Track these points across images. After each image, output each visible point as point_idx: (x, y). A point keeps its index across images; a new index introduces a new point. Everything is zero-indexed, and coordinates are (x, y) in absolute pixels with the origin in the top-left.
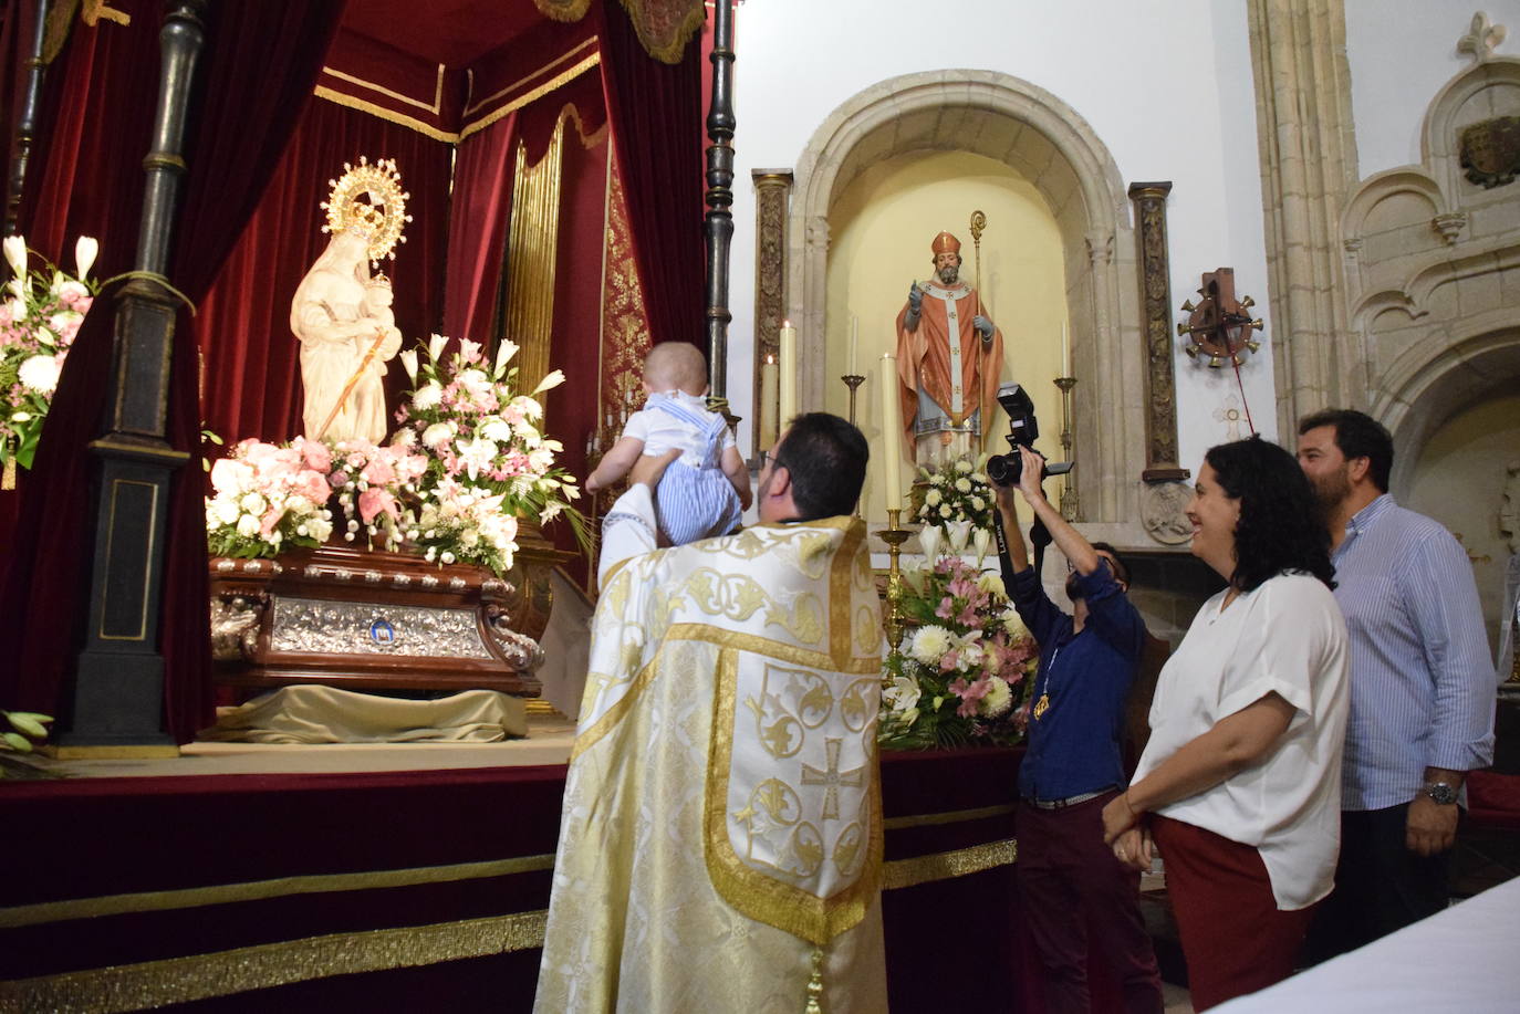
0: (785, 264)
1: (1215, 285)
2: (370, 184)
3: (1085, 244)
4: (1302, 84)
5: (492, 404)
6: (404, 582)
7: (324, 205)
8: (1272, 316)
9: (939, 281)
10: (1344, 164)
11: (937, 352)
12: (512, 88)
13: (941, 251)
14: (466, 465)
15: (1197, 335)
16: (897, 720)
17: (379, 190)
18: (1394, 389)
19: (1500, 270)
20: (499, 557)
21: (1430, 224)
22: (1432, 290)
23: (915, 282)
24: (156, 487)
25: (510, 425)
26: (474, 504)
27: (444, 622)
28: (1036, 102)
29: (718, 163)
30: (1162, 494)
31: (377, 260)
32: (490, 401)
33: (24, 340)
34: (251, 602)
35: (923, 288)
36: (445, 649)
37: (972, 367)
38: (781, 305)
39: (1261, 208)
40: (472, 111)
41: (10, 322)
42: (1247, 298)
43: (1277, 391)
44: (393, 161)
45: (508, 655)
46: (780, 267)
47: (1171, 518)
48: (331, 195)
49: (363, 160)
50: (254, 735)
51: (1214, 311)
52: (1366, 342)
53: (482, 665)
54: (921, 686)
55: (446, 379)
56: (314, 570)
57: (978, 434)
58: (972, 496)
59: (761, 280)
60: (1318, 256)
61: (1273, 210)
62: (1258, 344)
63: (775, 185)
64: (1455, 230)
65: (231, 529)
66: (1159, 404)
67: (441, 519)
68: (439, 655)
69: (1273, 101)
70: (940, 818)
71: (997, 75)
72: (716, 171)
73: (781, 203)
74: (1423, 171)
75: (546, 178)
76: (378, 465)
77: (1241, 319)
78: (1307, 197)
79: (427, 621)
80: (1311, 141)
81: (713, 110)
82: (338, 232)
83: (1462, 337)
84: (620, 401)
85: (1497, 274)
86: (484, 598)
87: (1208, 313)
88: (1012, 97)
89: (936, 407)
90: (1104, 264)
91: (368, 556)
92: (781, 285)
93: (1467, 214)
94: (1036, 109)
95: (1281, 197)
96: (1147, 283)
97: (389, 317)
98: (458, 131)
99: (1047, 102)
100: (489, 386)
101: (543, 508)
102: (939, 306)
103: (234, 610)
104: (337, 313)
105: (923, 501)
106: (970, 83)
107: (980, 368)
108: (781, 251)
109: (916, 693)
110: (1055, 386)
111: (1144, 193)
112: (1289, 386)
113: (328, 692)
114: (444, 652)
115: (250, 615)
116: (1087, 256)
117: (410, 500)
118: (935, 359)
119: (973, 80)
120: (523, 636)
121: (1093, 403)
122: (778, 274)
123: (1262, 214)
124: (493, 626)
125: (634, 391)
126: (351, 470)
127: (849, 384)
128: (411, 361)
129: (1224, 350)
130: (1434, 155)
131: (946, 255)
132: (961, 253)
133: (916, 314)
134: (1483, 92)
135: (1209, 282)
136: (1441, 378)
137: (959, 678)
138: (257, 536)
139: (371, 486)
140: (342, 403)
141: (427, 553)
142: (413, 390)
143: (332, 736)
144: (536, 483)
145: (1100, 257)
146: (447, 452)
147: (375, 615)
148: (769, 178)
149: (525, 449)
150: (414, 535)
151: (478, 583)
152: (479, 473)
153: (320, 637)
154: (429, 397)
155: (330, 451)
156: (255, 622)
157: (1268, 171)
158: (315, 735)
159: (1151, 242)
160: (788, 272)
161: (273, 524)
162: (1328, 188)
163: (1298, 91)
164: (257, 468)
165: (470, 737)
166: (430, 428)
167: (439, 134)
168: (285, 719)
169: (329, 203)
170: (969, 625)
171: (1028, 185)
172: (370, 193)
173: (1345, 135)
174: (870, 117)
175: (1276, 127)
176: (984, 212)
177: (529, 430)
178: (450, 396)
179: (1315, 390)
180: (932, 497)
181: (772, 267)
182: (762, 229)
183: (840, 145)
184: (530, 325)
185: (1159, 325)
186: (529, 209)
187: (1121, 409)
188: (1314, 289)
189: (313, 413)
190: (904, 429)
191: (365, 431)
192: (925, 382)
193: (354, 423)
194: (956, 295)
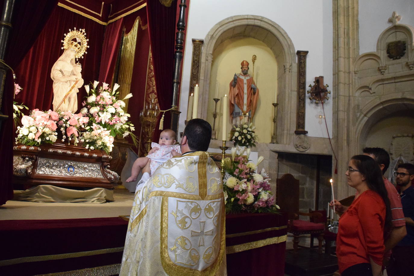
1: (318, 80)
2: (77, 36)
3: (283, 66)
4: (346, 27)
5: (111, 102)
6: (78, 155)
7: (62, 41)
8: (333, 90)
9: (242, 74)
10: (355, 50)
11: (240, 94)
12: (123, 10)
13: (244, 66)
14: (101, 119)
15: (312, 94)
17: (79, 38)
18: (365, 113)
19: (395, 82)
20: (108, 149)
21: (377, 69)
22: (377, 87)
23: (236, 73)
25: (115, 109)
26: (102, 132)
27: (90, 167)
28: (273, 26)
29: (179, 37)
30: (300, 137)
31: (78, 58)
32: (110, 101)
34: (31, 159)
35: (238, 75)
36: (90, 175)
37: (250, 98)
38: (198, 77)
39: (332, 60)
40: (111, 16)
42: (327, 85)
43: (333, 111)
44: (84, 30)
45: (108, 177)
46: (198, 67)
47: (302, 144)
48: (65, 38)
49: (75, 28)
50: (28, 199)
51: (317, 88)
52: (358, 100)
53: (101, 180)
54: (228, 194)
55: (97, 94)
56: (51, 150)
57: (250, 117)
58: (247, 134)
59: (192, 70)
60: (347, 75)
61: (335, 61)
62: (329, 98)
63: (198, 44)
64: (384, 70)
65: (26, 137)
66: (301, 112)
67: (91, 137)
68: (88, 177)
69: (338, 31)
71: (263, 18)
72: (179, 39)
73: (200, 49)
74: (376, 54)
75: (133, 37)
76: (73, 120)
77: (325, 91)
78: (345, 58)
79: (85, 166)
80: (347, 43)
82: (66, 49)
83: (384, 100)
84: (150, 102)
85: (394, 84)
86: (102, 160)
87: (316, 88)
88: (266, 24)
89: (239, 109)
90: (288, 72)
91: (69, 147)
92: (198, 72)
93: (387, 66)
94: (272, 28)
95: (338, 58)
96: (300, 79)
97: (80, 75)
98: (106, 22)
99: (276, 26)
100: (110, 97)
101: (124, 133)
102: (242, 81)
103: (26, 161)
104: (65, 73)
105: (234, 135)
107: (252, 99)
108: (199, 62)
110: (272, 105)
111: (301, 53)
112: (336, 110)
113: (52, 187)
114: (89, 176)
115: (30, 163)
116: (284, 70)
117: (83, 130)
118: (240, 96)
119: (256, 18)
120: (114, 172)
121: (282, 111)
122: (197, 69)
123: (332, 62)
124: (105, 168)
125: (154, 99)
126: (65, 121)
127: (215, 101)
128: (87, 88)
129: (320, 99)
130: (380, 49)
131: (245, 66)
132: (249, 67)
133: (235, 82)
134: (394, 33)
135: (316, 80)
136: (377, 111)
137: (239, 193)
138: (34, 139)
139: (70, 125)
140: (64, 100)
141: (86, 146)
142: (87, 96)
143: (53, 200)
144: (122, 126)
145: (287, 70)
146: (96, 115)
147: (69, 164)
148: (197, 42)
149: (119, 116)
150: (83, 140)
151: (101, 156)
152: (105, 122)
153: (52, 170)
154: (92, 99)
155: (59, 114)
156: (32, 165)
157: (335, 50)
158: (48, 200)
159: (302, 67)
160: (200, 68)
161: (39, 136)
162: (351, 56)
163: (345, 29)
164: (36, 119)
165: (96, 202)
166: (92, 108)
167: (101, 22)
168: (39, 195)
169: (64, 41)
170: (243, 177)
171: (269, 49)
172: (77, 38)
173: (356, 42)
174: (226, 26)
175: (338, 38)
176: (256, 55)
177: (121, 110)
178: (98, 99)
179: (343, 111)
180: (236, 134)
181: (196, 67)
182: (194, 56)
183: (217, 34)
184: (125, 79)
185: (302, 90)
186: (127, 46)
187: (290, 113)
188: (345, 84)
189: (55, 102)
190: (230, 114)
191: (70, 109)
192: (237, 102)
193: (67, 107)
194: (247, 78)
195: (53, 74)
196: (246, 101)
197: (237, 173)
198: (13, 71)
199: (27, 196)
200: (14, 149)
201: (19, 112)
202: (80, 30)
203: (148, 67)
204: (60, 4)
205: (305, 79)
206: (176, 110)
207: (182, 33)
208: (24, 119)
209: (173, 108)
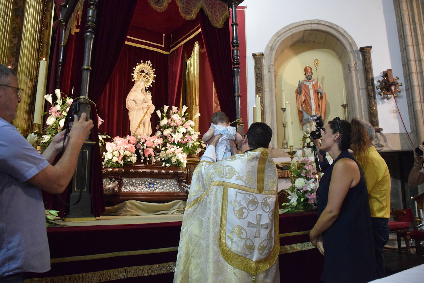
1: (386, 74)
2: (144, 68)
3: (348, 66)
4: (410, 13)
5: (181, 123)
6: (156, 173)
8: (405, 82)
9: (307, 80)
11: (307, 100)
13: (307, 71)
14: (174, 140)
15: (382, 89)
16: (291, 205)
17: (146, 69)
20: (182, 164)
23: (300, 81)
24: (88, 151)
25: (186, 128)
26: (175, 150)
27: (168, 182)
28: (331, 27)
29: (235, 54)
33: (60, 115)
34: (117, 179)
35: (302, 82)
36: (168, 190)
37: (318, 103)
38: (262, 90)
39: (400, 51)
40: (172, 45)
41: (56, 111)
42: (397, 77)
43: (408, 103)
44: (150, 61)
45: (185, 190)
46: (261, 79)
47: (377, 143)
48: (134, 71)
49: (142, 61)
50: (118, 214)
51: (387, 82)
53: (178, 193)
54: (298, 195)
55: (168, 117)
56: (132, 170)
59: (256, 84)
60: (418, 63)
61: (403, 50)
62: (401, 90)
63: (259, 57)
65: (111, 160)
66: (372, 110)
67: (166, 155)
69: (401, 19)
71: (319, 21)
72: (235, 56)
73: (261, 62)
76: (149, 142)
77: (395, 84)
78: (414, 46)
79: (163, 182)
81: (233, 39)
82: (136, 81)
86: (178, 175)
87: (385, 83)
88: (323, 26)
89: (308, 115)
90: (354, 71)
91: (147, 166)
92: (262, 84)
94: (331, 29)
95: (406, 47)
96: (366, 76)
97: (151, 102)
98: (169, 51)
99: (334, 27)
100: (180, 118)
101: (196, 150)
102: (307, 87)
103: (112, 181)
104: (137, 102)
105: (305, 142)
106: (311, 24)
107: (320, 103)
108: (261, 75)
109: (296, 197)
110: (342, 107)
111: (364, 50)
112: (411, 102)
113: (136, 202)
114: (167, 190)
115: (116, 183)
116: (348, 69)
117: (159, 151)
118: (307, 102)
119: (312, 22)
121: (353, 112)
122: (261, 81)
123: (400, 53)
124: (181, 182)
126: (142, 143)
127: (283, 110)
128: (159, 113)
129: (391, 93)
132: (312, 72)
133: (300, 90)
137: (308, 193)
138: (117, 162)
139: (147, 147)
140: (139, 126)
141: (163, 164)
142: (160, 120)
143: (138, 214)
144: (194, 144)
145: (353, 69)
146: (169, 136)
147: (149, 181)
148: (257, 55)
149: (191, 135)
150: (159, 159)
151: (176, 171)
152: (178, 142)
153: (135, 188)
154: (164, 122)
155: (136, 139)
156: (118, 184)
157: (401, 39)
158: (134, 213)
159: (367, 63)
160: (264, 80)
161: (121, 158)
162: (420, 42)
163: (409, 15)
164: (117, 144)
165: (175, 213)
166: (165, 130)
167: (164, 52)
168: (126, 209)
169: (134, 74)
170: (311, 177)
171: (331, 51)
172: (144, 70)
174: (284, 36)
175: (403, 26)
176: (317, 59)
177: (191, 129)
178: (170, 121)
179: (420, 102)
180: (307, 141)
181: (259, 80)
182: (256, 69)
183: (276, 45)
184: (193, 101)
185: (371, 87)
186: (191, 70)
187: (361, 112)
188: (417, 73)
189: (132, 128)
190: (299, 122)
191: (146, 133)
192: (304, 108)
193: (143, 131)
194: (312, 83)
195: (128, 104)
196: (313, 107)
197: (304, 174)
198: (95, 104)
199: (116, 211)
201: (103, 141)
202: (147, 62)
204: (127, 43)
205: (372, 74)
206: (240, 122)
207: (237, 50)
208: (108, 146)
209: (237, 120)
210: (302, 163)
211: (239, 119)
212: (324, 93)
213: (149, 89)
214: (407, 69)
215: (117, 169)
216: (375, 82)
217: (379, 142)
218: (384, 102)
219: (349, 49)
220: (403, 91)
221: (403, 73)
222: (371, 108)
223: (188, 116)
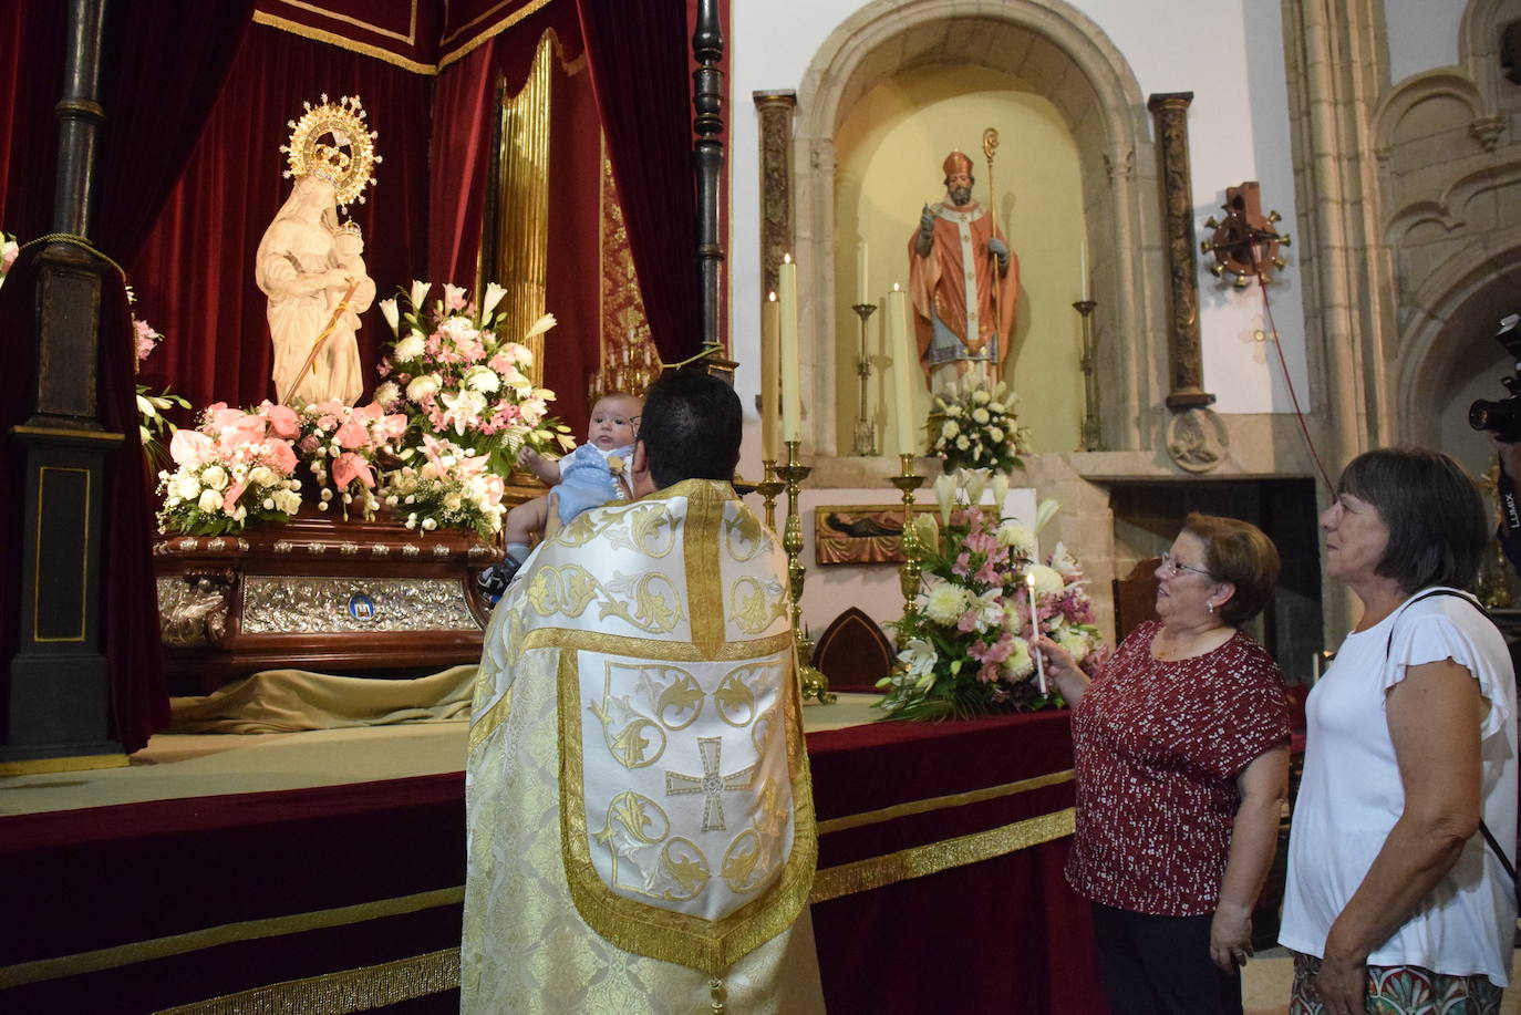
0: (790, 190)
1: (1237, 200)
2: (334, 124)
3: (1102, 161)
5: (479, 353)
6: (383, 555)
7: (283, 149)
8: (1300, 232)
9: (951, 203)
10: (1375, 68)
11: (951, 279)
12: (488, 14)
13: (954, 172)
14: (452, 419)
15: (1221, 252)
16: (913, 685)
17: (343, 130)
18: (1428, 305)
20: (486, 520)
21: (1467, 130)
22: (1469, 201)
23: (926, 205)
24: (88, 473)
25: (499, 375)
26: (458, 463)
27: (428, 592)
28: (1049, 11)
29: (706, 89)
30: (1186, 421)
31: (346, 205)
32: (477, 350)
34: (218, 582)
35: (935, 211)
36: (431, 622)
37: (989, 293)
38: (788, 233)
39: (1287, 116)
40: (449, 40)
42: (1273, 213)
43: (1305, 309)
44: (358, 97)
46: (785, 194)
47: (1196, 444)
48: (291, 137)
49: (325, 97)
50: (225, 726)
51: (1240, 232)
52: (1399, 256)
53: (470, 637)
54: (938, 648)
55: (429, 327)
56: (283, 546)
57: (996, 362)
59: (766, 209)
60: (1347, 167)
61: (1300, 119)
62: (1285, 261)
63: (777, 107)
64: (1494, 134)
65: (193, 505)
66: (1182, 327)
67: (422, 484)
68: (424, 629)
69: (1300, 2)
70: (962, 798)
72: (705, 95)
73: (784, 126)
74: (1462, 76)
75: (534, 109)
76: (351, 428)
77: (1266, 237)
78: (1336, 104)
79: (411, 592)
80: (1340, 44)
82: (301, 177)
83: (1501, 248)
84: (622, 339)
86: (470, 565)
87: (1233, 231)
88: (1023, 7)
89: (951, 334)
90: (1124, 180)
91: (346, 527)
92: (786, 212)
93: (1507, 118)
94: (1049, 18)
95: (1308, 106)
96: (1168, 200)
97: (359, 268)
99: (1060, 10)
100: (475, 334)
102: (952, 230)
103: (200, 591)
104: (304, 266)
105: (939, 434)
107: (997, 291)
108: (786, 176)
109: (931, 656)
110: (1074, 310)
111: (1164, 104)
112: (1318, 304)
113: (305, 677)
114: (428, 625)
115: (216, 598)
116: (1105, 174)
117: (390, 463)
118: (948, 285)
121: (1114, 330)
122: (783, 201)
123: (1288, 124)
125: (637, 328)
126: (322, 435)
127: (860, 313)
128: (391, 310)
129: (1249, 268)
130: (1473, 54)
131: (959, 175)
132: (975, 173)
133: (927, 240)
135: (1234, 197)
137: (977, 641)
138: (220, 512)
139: (343, 450)
140: (311, 362)
141: (408, 520)
142: (395, 342)
143: (309, 723)
144: (528, 434)
145: (1120, 173)
146: (432, 406)
147: (354, 589)
148: (771, 100)
149: (516, 401)
150: (393, 500)
151: (465, 550)
152: (467, 428)
153: (295, 617)
154: (412, 347)
156: (222, 605)
157: (1294, 77)
158: (292, 723)
159: (1171, 155)
160: (794, 197)
161: (237, 497)
162: (1359, 92)
164: (220, 438)
165: (460, 716)
166: (415, 381)
167: (415, 67)
168: (257, 707)
169: (289, 146)
170: (988, 582)
171: (1043, 100)
172: (334, 134)
173: (1376, 37)
174: (875, 34)
175: (1302, 30)
176: (997, 129)
177: (520, 378)
178: (434, 347)
179: (1345, 308)
180: (949, 429)
181: (777, 194)
182: (765, 154)
183: (844, 63)
184: (524, 265)
185: (1181, 243)
186: (519, 142)
187: (1144, 332)
188: (1343, 201)
189: (282, 373)
190: (917, 358)
191: (338, 391)
192: (939, 308)
193: (327, 383)
194: (969, 217)
195: (263, 270)
196: (973, 304)
197: (963, 569)
198: (119, 268)
199: (220, 714)
200: (155, 554)
201: (159, 419)
203: (602, 214)
204: (260, 17)
205: (1188, 198)
206: (719, 357)
207: (713, 71)
208: (180, 443)
209: (708, 351)
210: (955, 524)
211: (714, 346)
212: (1016, 257)
213: (352, 214)
214: (1309, 183)
215: (219, 543)
216: (1199, 226)
217: (1201, 444)
218: (1226, 301)
219: (1109, 98)
220: (1292, 264)
221: (1293, 198)
222: (1179, 321)
223: (506, 328)
